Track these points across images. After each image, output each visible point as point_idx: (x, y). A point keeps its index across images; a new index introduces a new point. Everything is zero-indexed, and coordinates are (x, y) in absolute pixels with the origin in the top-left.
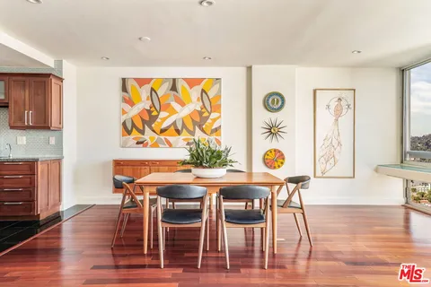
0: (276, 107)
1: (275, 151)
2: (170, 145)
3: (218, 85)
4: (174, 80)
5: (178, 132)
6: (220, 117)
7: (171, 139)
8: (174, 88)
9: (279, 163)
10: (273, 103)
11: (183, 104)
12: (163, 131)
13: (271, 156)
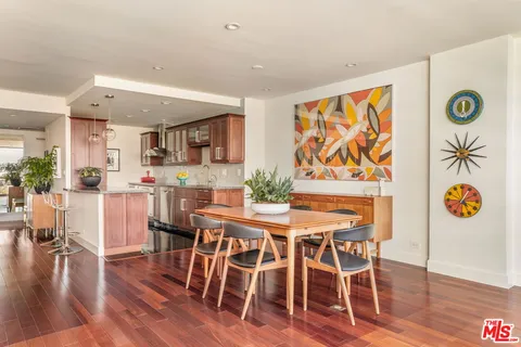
0: (465, 115)
1: (462, 187)
2: (336, 177)
3: (387, 95)
4: (340, 97)
5: (344, 162)
6: (390, 138)
7: (337, 170)
8: (339, 108)
9: (470, 209)
10: (460, 109)
11: (347, 127)
12: (328, 160)
13: (457, 196)
